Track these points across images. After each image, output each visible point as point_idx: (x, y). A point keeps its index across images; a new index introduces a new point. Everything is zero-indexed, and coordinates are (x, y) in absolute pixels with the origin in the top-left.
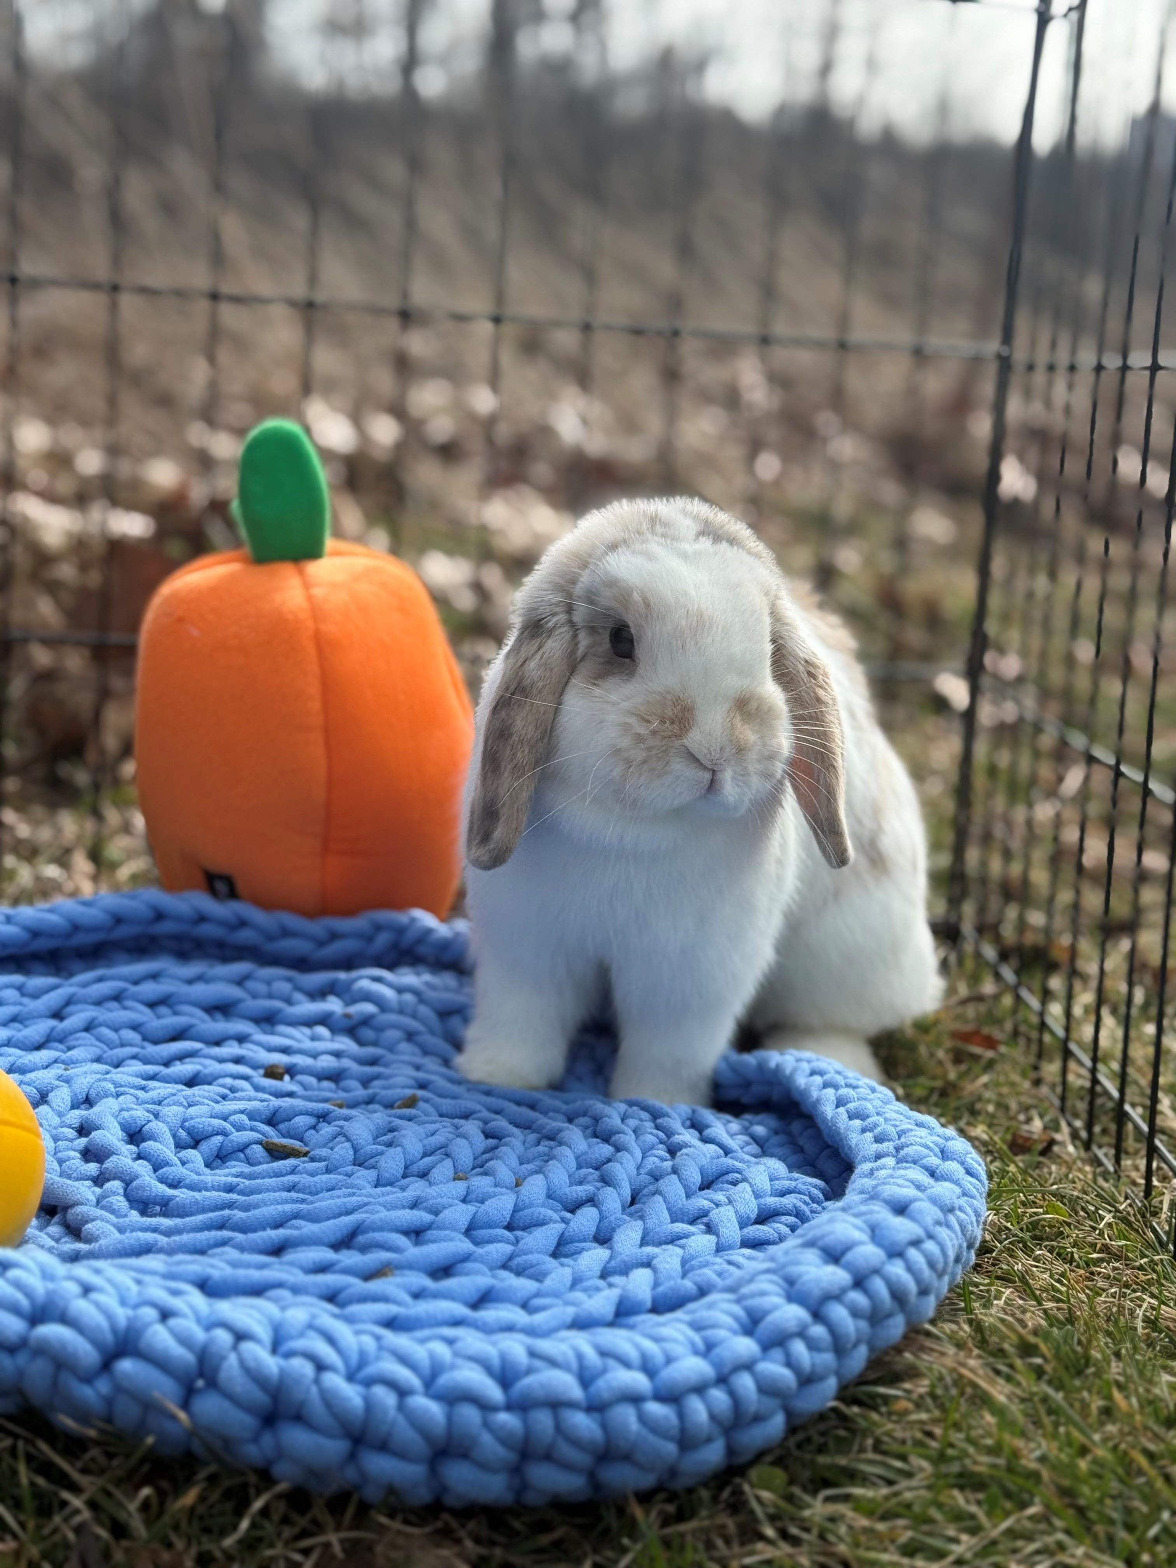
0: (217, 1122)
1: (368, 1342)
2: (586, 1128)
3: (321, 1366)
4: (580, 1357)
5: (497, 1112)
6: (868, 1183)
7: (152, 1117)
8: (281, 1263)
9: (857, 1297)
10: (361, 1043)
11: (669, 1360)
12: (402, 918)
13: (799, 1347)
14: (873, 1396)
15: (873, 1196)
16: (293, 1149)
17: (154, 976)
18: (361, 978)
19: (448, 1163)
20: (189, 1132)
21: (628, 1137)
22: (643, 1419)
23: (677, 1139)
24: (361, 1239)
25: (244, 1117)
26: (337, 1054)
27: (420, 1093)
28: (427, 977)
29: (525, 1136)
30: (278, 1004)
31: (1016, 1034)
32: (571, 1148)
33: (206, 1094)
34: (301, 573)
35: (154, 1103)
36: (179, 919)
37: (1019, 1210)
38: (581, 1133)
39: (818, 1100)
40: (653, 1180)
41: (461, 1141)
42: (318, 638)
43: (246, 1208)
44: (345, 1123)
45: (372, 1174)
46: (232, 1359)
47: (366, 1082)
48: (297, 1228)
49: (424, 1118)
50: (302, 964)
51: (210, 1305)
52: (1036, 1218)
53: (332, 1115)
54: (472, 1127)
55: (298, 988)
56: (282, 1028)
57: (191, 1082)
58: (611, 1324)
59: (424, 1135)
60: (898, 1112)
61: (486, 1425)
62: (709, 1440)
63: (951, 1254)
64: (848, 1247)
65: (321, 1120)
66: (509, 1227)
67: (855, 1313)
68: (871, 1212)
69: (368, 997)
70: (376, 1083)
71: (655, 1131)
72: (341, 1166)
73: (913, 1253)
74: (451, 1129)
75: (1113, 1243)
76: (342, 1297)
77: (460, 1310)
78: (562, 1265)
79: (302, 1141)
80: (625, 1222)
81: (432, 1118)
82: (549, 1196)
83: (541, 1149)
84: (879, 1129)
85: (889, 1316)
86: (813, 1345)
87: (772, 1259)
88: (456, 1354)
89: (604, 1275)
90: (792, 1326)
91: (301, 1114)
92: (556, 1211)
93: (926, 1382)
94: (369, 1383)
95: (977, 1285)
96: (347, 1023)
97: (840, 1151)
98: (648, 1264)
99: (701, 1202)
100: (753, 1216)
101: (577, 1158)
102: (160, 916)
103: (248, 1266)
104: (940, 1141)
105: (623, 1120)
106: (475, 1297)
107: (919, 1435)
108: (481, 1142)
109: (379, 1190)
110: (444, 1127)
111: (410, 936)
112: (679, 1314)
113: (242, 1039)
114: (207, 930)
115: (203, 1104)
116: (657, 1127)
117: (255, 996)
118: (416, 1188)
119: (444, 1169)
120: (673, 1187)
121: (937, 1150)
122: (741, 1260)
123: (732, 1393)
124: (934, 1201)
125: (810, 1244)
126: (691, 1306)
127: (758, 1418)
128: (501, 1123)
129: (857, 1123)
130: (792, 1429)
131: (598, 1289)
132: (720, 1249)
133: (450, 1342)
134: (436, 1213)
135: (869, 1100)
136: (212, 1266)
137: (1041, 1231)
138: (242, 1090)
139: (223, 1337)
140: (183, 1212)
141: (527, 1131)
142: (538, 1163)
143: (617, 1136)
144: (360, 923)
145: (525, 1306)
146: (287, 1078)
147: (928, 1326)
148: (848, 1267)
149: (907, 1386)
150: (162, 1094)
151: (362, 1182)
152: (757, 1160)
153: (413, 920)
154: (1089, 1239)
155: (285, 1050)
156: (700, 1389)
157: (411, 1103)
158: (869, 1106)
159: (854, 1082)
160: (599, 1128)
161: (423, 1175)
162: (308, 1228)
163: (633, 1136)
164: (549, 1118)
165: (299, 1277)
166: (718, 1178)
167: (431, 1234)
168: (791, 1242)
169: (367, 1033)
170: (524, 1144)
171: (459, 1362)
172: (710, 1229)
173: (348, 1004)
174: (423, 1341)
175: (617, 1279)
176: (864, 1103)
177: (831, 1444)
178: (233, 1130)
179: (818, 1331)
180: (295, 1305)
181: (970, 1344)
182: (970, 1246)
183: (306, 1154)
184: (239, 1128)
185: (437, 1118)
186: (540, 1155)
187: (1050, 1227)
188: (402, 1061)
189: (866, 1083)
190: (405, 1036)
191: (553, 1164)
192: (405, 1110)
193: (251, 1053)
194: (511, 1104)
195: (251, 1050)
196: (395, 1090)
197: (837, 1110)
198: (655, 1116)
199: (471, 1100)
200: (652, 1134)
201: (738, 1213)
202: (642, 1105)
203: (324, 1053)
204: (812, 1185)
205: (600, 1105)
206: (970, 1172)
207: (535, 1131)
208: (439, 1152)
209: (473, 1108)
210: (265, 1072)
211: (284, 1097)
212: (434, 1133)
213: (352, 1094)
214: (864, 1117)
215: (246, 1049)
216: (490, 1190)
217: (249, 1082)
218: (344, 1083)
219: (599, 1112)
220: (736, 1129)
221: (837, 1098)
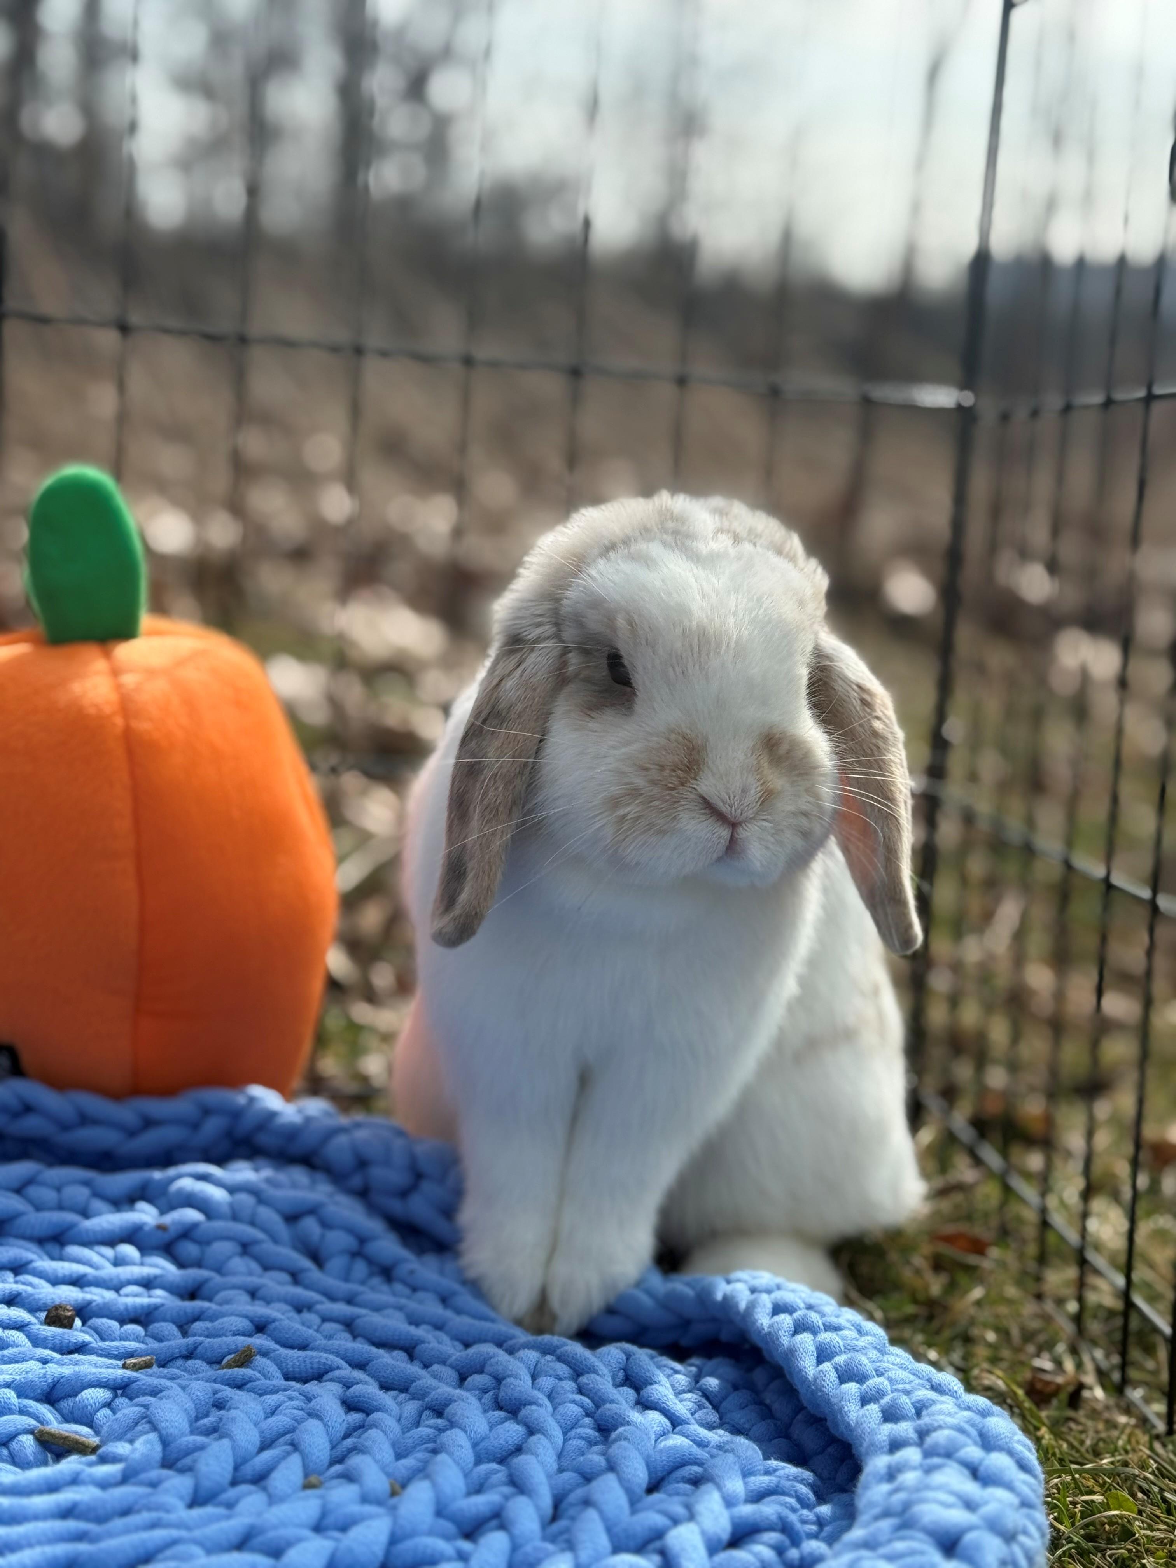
2: (485, 1391)
5: (362, 1368)
10: (181, 1264)
12: (237, 1098)
15: (908, 1522)
16: (77, 1442)
18: (180, 1176)
19: (295, 1460)
21: (542, 1411)
23: (610, 1409)
25: (11, 1394)
26: (148, 1284)
27: (260, 1341)
28: (267, 1172)
29: (400, 1404)
30: (70, 1217)
32: (466, 1432)
34: (109, 658)
38: (478, 1404)
39: (791, 1351)
40: (581, 1480)
41: (313, 1425)
42: (129, 738)
44: (152, 1399)
45: (185, 1485)
47: (184, 1326)
49: (263, 1382)
50: (105, 1161)
53: (134, 1385)
54: (328, 1396)
55: (97, 1194)
56: (74, 1250)
59: (262, 1415)
65: (120, 1392)
68: (911, 1553)
69: (190, 1201)
70: (198, 1325)
71: (579, 1397)
72: (144, 1470)
74: (300, 1402)
79: (91, 1427)
80: (549, 1555)
81: (275, 1382)
82: (440, 1513)
83: (424, 1431)
84: (886, 1400)
91: (93, 1382)
92: (447, 1538)
96: (166, 1237)
99: (652, 1518)
100: (725, 1536)
101: (475, 1445)
104: (975, 1418)
105: (534, 1377)
108: (339, 1420)
109: (195, 1513)
110: (291, 1399)
111: (247, 1124)
113: (17, 1269)
116: (581, 1391)
117: (38, 1208)
118: (250, 1506)
119: (290, 1470)
120: (611, 1491)
121: (974, 1433)
124: (991, 1525)
128: (367, 1388)
129: (852, 1388)
134: (279, 1552)
135: (862, 1348)
137: (1101, 1532)
138: (14, 1345)
141: (403, 1396)
142: (421, 1455)
143: (528, 1408)
144: (183, 1105)
146: (78, 1322)
151: (171, 1500)
153: (252, 1100)
155: (78, 1282)
157: (245, 1359)
158: (864, 1360)
159: (834, 1320)
160: (501, 1394)
161: (260, 1479)
163: (549, 1408)
164: (435, 1376)
166: (670, 1472)
169: (189, 1249)
170: (399, 1420)
172: (668, 1561)
173: (162, 1212)
176: (855, 1354)
183: (94, 1450)
184: (3, 1409)
185: (283, 1383)
186: (424, 1442)
187: (1111, 1524)
188: (235, 1287)
189: (848, 1321)
190: (238, 1249)
191: (442, 1457)
192: (236, 1369)
193: (29, 1289)
194: (381, 1352)
195: (30, 1284)
196: (224, 1338)
197: (821, 1367)
198: (578, 1371)
199: (326, 1350)
200: (574, 1402)
201: (703, 1533)
202: (558, 1352)
203: (130, 1282)
204: (796, 1479)
205: (502, 1356)
206: (1023, 1466)
207: (413, 1398)
208: (282, 1440)
209: (329, 1363)
210: (47, 1317)
211: (71, 1352)
212: (273, 1412)
213: (166, 1343)
214: (861, 1378)
215: (24, 1283)
216: (356, 1509)
217: (23, 1331)
218: (156, 1327)
219: (500, 1368)
220: (683, 1383)
221: (817, 1348)
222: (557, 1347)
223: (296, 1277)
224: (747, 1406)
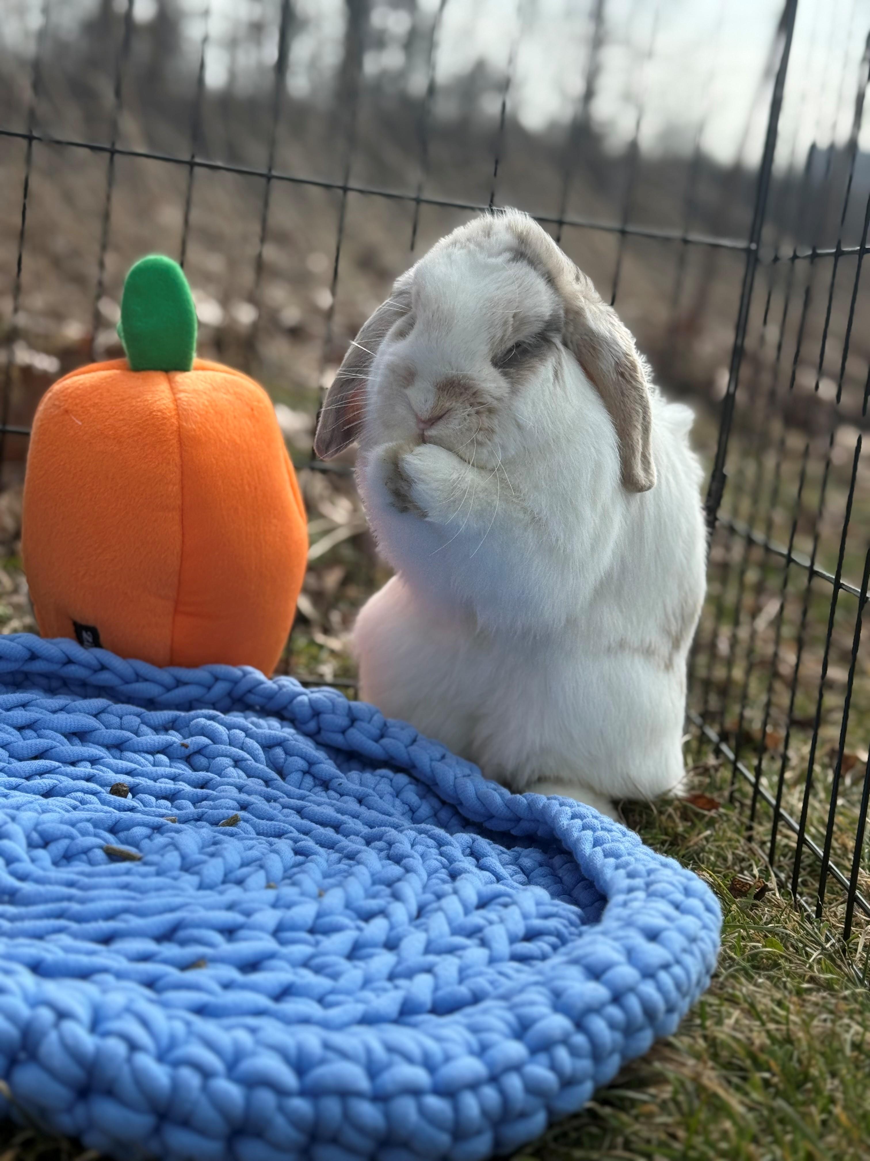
0: (65, 828)
1: (179, 1027)
2: (381, 851)
3: (133, 1046)
4: (369, 1051)
5: (306, 833)
6: (625, 912)
7: (9, 819)
8: (109, 951)
9: (614, 1011)
10: (195, 769)
11: (448, 1058)
12: (236, 672)
13: (562, 1054)
14: (622, 1099)
15: (629, 923)
16: (129, 854)
17: (24, 705)
18: (197, 717)
19: (262, 874)
20: (41, 834)
21: (416, 862)
22: (422, 1111)
23: (458, 865)
24: (182, 934)
25: (89, 825)
26: (174, 778)
27: (242, 814)
28: (253, 719)
29: (329, 854)
30: (127, 734)
31: (732, 799)
32: (367, 867)
33: (58, 804)
34: (170, 381)
35: (13, 808)
36: (48, 660)
37: (742, 943)
38: (377, 855)
39: (578, 840)
40: (436, 898)
41: (274, 856)
42: (180, 432)
43: (82, 901)
44: (176, 835)
45: (194, 880)
46: (53, 1036)
47: (196, 801)
48: (125, 921)
49: (243, 835)
50: (151, 704)
51: (38, 985)
52: (756, 951)
53: (165, 827)
54: (284, 845)
55: (145, 723)
56: (128, 754)
57: (48, 794)
58: (396, 1021)
59: (242, 849)
60: (646, 854)
61: (281, 1109)
62: (479, 1132)
63: (694, 977)
64: (608, 966)
65: (155, 831)
66: (312, 931)
67: (612, 1025)
68: (627, 937)
69: (203, 732)
70: (204, 803)
71: (439, 857)
72: (170, 871)
73: (663, 976)
74: (266, 846)
75: (821, 976)
76: (161, 984)
77: (263, 1001)
78: (355, 967)
79: (137, 848)
80: (411, 932)
81: (251, 836)
82: (347, 906)
83: (341, 866)
84: (630, 867)
85: (640, 1029)
86: (574, 1052)
87: (540, 973)
88: (259, 1042)
89: (392, 977)
90: (557, 1033)
91: (139, 824)
92: (352, 919)
93: (669, 1088)
94: (176, 1064)
95: (711, 1005)
96: (187, 752)
97: (595, 883)
98: (429, 970)
99: (477, 918)
100: (521, 934)
101: (372, 875)
102: (34, 656)
103: (78, 951)
104: (684, 880)
105: (413, 846)
106: (278, 990)
107: (663, 1137)
108: (290, 857)
109: (201, 893)
110: (260, 843)
111: (243, 687)
112: (457, 1017)
113: (94, 761)
114: (73, 670)
115: (55, 811)
116: (441, 854)
117: (108, 727)
118: (233, 893)
119: (258, 879)
120: (453, 904)
121: (681, 888)
122: (510, 972)
123: (502, 1092)
124: (681, 931)
125: (575, 962)
126: (469, 1010)
127: (523, 1115)
128: (309, 843)
129: (611, 861)
130: (551, 1125)
131: (385, 990)
132: (492, 961)
133: (253, 1031)
134: (248, 914)
135: (622, 842)
136: (48, 950)
137: (759, 962)
138: (91, 803)
139: (46, 1015)
140: (28, 901)
141: (331, 850)
142: (338, 878)
143: (407, 859)
144: (202, 674)
145: (321, 1001)
146: (130, 795)
147: (672, 1039)
148: (608, 984)
149: (653, 1091)
150: (21, 801)
151: (185, 885)
152: (524, 887)
153: (245, 674)
154: (799, 971)
155: (130, 773)
156: (474, 1086)
157: (233, 821)
158: (622, 847)
159: (609, 827)
160: (392, 852)
161: (240, 882)
162: (135, 922)
163: (421, 861)
164: (350, 841)
165: (122, 964)
166: (491, 900)
167: (243, 933)
168: (556, 960)
169: (202, 761)
170: (328, 861)
171: (261, 1050)
172: (484, 943)
173: (185, 738)
174: (228, 1028)
175: (402, 982)
176: (617, 844)
177: (586, 1140)
178: (79, 835)
179: (579, 1039)
180: (117, 989)
181: (706, 1056)
182: (708, 971)
183: (139, 859)
184: (84, 833)
185: (255, 836)
186: (340, 871)
187: (768, 959)
188: (229, 784)
189: (618, 828)
190: (232, 763)
191: (351, 879)
192: (228, 827)
193: (101, 773)
194: (318, 826)
195: (101, 770)
196: (221, 811)
197: (594, 849)
198: (440, 844)
199: (284, 822)
200: (437, 859)
201: (508, 931)
202: (429, 833)
203: (163, 776)
204: (570, 911)
205: (393, 832)
206: (708, 909)
207: (337, 851)
208: (254, 864)
209: (286, 829)
210: (111, 789)
211: (126, 811)
212: (251, 848)
213: (184, 811)
214: (617, 856)
215: (97, 770)
216: (296, 898)
217: (97, 796)
218: (178, 802)
219: (392, 838)
220: (507, 859)
221: (594, 839)
222: (429, 831)
223: (267, 782)
224: (546, 876)
